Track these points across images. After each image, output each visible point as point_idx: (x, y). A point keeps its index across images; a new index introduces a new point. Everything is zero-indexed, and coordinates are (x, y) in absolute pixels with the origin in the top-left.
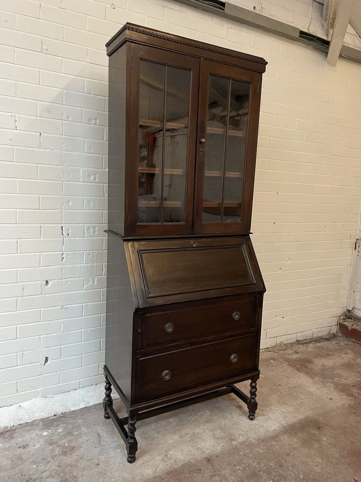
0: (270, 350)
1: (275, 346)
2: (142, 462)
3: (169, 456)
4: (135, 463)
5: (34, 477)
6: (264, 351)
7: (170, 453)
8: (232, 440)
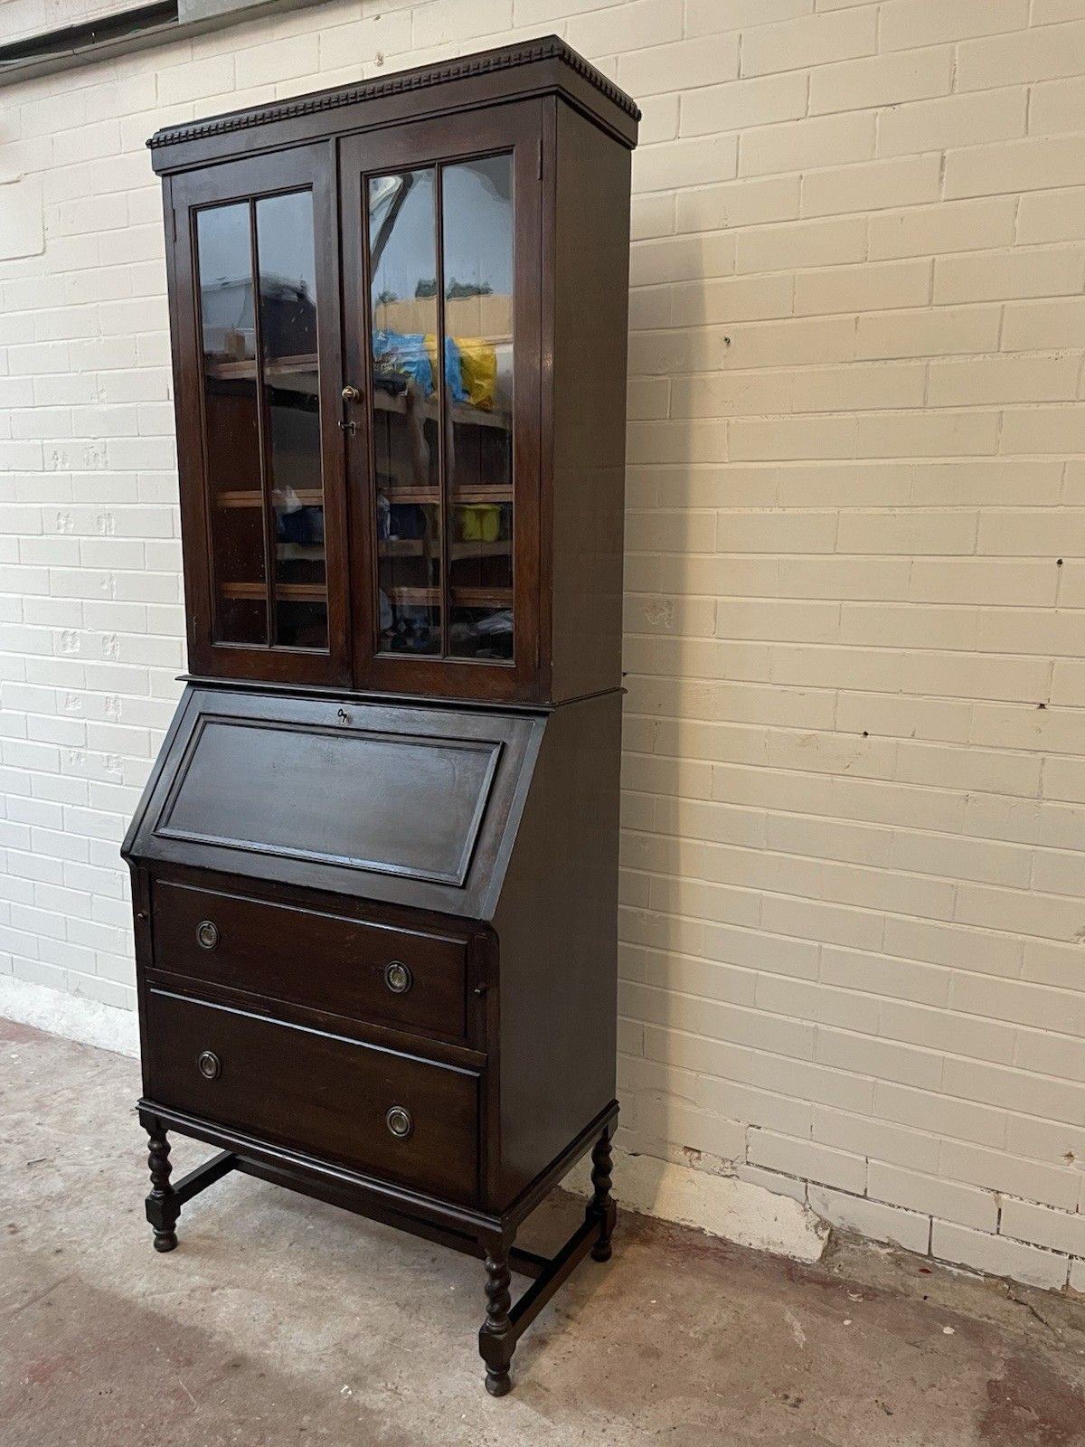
0: (1024, 1297)
1: (1052, 1292)
2: (170, 1262)
3: (215, 1294)
4: (162, 1254)
5: (58, 1162)
6: (987, 1287)
7: (229, 1291)
8: (357, 1381)
